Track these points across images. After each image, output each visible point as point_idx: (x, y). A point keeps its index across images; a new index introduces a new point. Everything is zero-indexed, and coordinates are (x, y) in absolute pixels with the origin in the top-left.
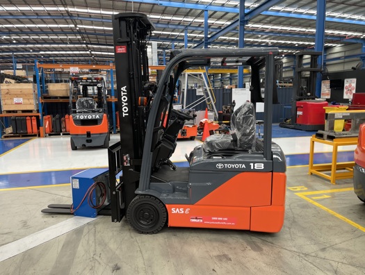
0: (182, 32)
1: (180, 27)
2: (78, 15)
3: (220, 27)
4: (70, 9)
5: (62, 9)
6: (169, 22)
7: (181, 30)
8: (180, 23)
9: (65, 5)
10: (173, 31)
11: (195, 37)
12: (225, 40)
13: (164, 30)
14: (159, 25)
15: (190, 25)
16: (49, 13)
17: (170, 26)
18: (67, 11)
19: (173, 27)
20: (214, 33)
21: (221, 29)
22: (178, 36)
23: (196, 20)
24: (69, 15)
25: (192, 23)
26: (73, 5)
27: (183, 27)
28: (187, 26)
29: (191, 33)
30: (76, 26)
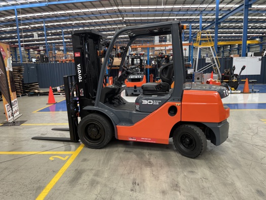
0: (198, 16)
1: (196, 12)
2: (125, 11)
3: (229, 10)
4: (120, 8)
5: (116, 8)
6: (188, 10)
7: (197, 15)
8: (196, 10)
9: (117, 5)
10: (191, 16)
11: (209, 19)
12: (234, 19)
13: (184, 15)
14: (181, 13)
15: (204, 10)
16: (107, 12)
17: (189, 12)
18: (119, 9)
19: (191, 12)
20: (224, 14)
21: (230, 11)
22: (195, 19)
23: (210, 6)
24: (120, 12)
25: (206, 8)
26: (122, 5)
27: (199, 12)
28: (202, 11)
29: (205, 16)
30: (123, 19)
